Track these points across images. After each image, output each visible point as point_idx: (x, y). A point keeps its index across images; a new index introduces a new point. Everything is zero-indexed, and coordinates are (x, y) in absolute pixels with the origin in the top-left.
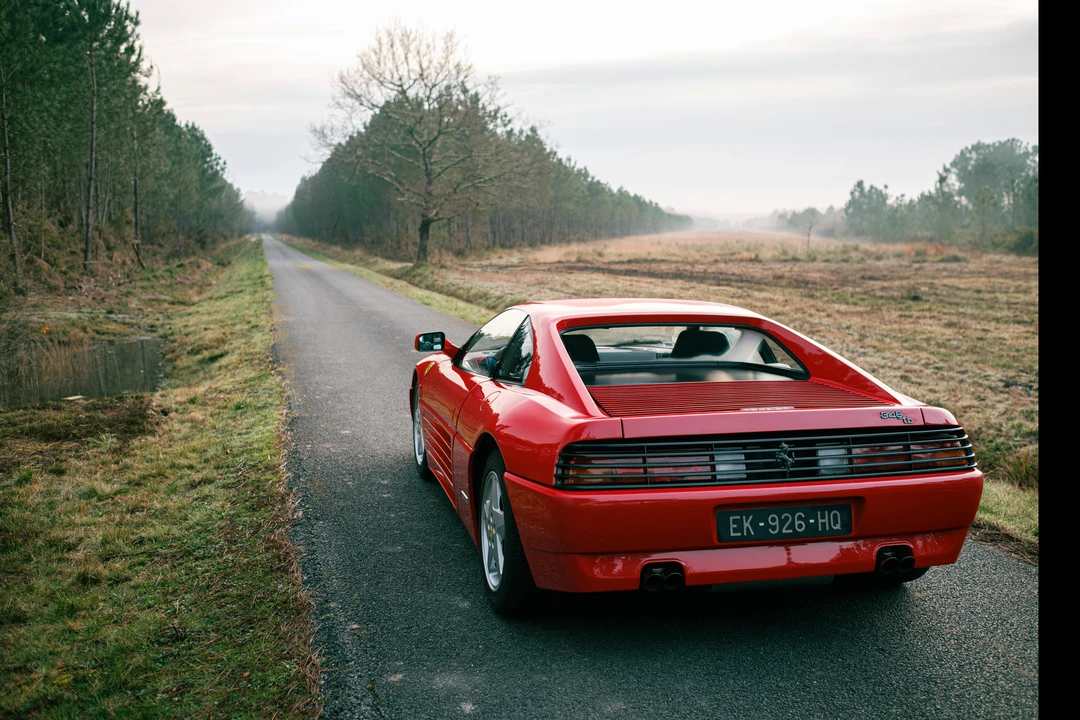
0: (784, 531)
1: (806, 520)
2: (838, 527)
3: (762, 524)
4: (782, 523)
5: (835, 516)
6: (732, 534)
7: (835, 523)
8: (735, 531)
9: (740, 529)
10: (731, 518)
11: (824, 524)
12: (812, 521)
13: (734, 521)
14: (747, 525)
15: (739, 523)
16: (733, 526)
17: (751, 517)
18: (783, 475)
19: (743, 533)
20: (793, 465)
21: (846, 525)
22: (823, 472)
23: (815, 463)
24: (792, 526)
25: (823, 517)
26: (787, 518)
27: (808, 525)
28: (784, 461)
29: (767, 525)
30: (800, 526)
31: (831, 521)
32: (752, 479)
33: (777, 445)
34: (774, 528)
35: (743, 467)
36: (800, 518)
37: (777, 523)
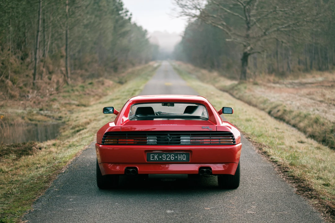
0: (167, 159)
1: (174, 157)
2: (185, 159)
3: (160, 157)
4: (167, 157)
5: (184, 156)
6: (151, 159)
7: (184, 158)
8: (152, 158)
9: (154, 158)
10: (151, 155)
11: (180, 158)
12: (176, 157)
13: (152, 156)
14: (156, 157)
15: (154, 156)
16: (151, 157)
17: (157, 155)
18: (168, 143)
19: (154, 159)
20: (171, 141)
21: (188, 159)
22: (181, 143)
23: (180, 140)
24: (170, 158)
25: (180, 156)
26: (168, 156)
27: (175, 158)
28: (168, 139)
29: (162, 157)
30: (172, 158)
31: (183, 157)
32: (159, 144)
33: (167, 135)
34: (164, 158)
35: (156, 141)
36: (172, 156)
37: (165, 157)
